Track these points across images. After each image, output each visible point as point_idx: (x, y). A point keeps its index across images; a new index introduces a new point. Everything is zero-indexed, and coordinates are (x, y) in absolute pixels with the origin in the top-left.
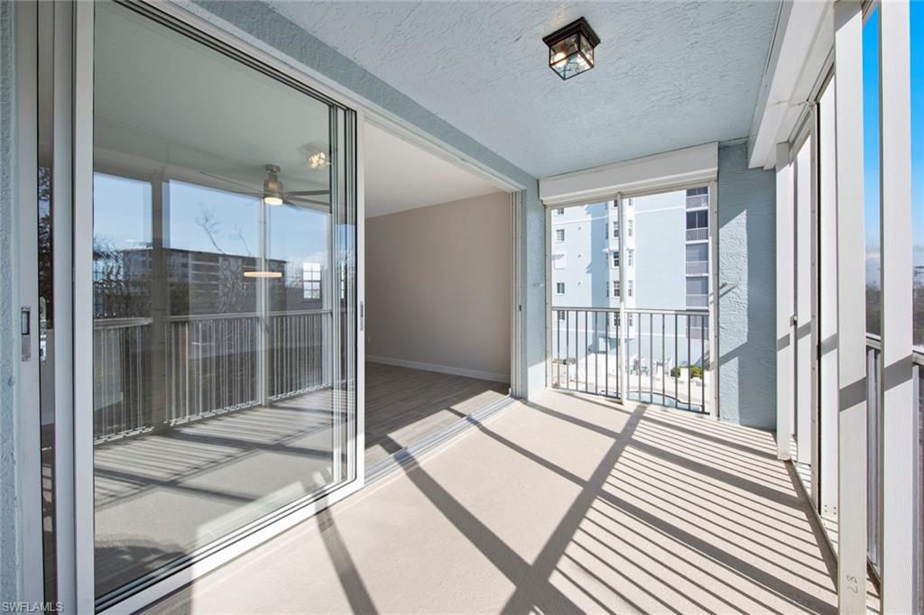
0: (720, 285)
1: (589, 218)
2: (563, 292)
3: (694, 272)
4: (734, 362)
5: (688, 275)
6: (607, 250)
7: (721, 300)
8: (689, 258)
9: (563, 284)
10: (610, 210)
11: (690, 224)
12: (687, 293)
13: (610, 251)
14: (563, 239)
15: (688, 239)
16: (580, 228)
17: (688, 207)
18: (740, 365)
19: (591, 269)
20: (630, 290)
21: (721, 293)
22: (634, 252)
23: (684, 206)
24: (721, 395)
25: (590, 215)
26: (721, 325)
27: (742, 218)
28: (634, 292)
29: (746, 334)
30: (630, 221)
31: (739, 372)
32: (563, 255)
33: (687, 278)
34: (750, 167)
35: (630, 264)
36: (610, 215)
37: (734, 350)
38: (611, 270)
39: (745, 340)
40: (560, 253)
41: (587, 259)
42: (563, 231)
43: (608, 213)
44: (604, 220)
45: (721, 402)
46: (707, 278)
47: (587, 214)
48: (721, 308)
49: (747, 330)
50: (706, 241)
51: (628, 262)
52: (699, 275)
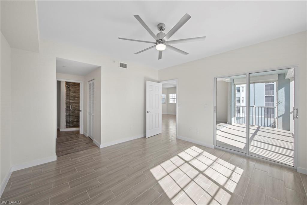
3: (268, 95)
4: (281, 117)
7: (279, 105)
12: (265, 102)
20: (243, 101)
22: (244, 87)
26: (279, 110)
27: (284, 89)
28: (244, 101)
31: (282, 119)
33: (265, 96)
34: (286, 78)
35: (243, 92)
37: (281, 115)
39: (284, 113)
46: (274, 96)
48: (279, 107)
49: (284, 111)
50: (273, 83)
51: (242, 91)
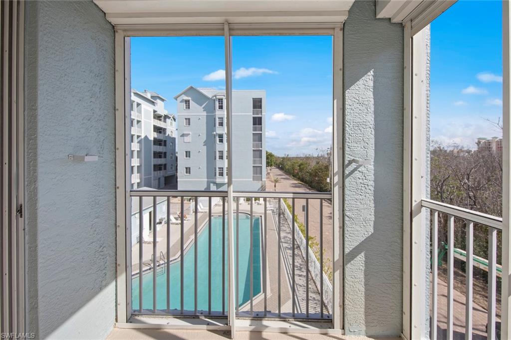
0: (346, 162)
1: (205, 113)
2: (189, 157)
3: (257, 147)
4: (361, 258)
5: (253, 149)
6: (215, 133)
7: (347, 181)
8: (254, 141)
9: (189, 152)
10: (217, 111)
11: (254, 123)
13: (216, 134)
14: (189, 124)
15: (254, 131)
16: (199, 119)
17: (253, 114)
18: (366, 262)
19: (206, 143)
21: (347, 172)
23: (252, 114)
24: (347, 302)
25: (205, 112)
26: (347, 213)
27: (367, 81)
29: (372, 223)
31: (365, 271)
32: (189, 134)
36: (216, 113)
37: (360, 244)
38: (217, 145)
39: (371, 230)
41: (204, 137)
42: (189, 119)
43: (215, 112)
44: (213, 115)
45: (346, 311)
47: (204, 111)
48: (347, 192)
50: (261, 132)
52: (258, 149)
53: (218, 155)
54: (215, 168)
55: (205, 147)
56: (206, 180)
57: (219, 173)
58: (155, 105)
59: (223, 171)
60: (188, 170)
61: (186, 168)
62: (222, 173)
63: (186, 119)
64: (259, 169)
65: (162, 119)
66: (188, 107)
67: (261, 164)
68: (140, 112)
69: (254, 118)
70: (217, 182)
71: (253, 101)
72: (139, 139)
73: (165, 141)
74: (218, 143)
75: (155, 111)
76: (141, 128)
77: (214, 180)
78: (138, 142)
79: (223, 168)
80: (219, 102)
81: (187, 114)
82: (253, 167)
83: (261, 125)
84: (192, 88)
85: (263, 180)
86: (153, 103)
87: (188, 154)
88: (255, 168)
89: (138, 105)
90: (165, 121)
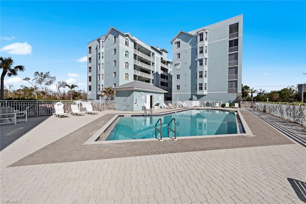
5: (229, 67)
6: (197, 59)
8: (230, 60)
11: (230, 45)
13: (198, 59)
14: (179, 57)
15: (230, 52)
16: (186, 52)
17: (230, 38)
19: (191, 67)
23: (228, 38)
25: (191, 46)
30: (206, 47)
40: (178, 63)
41: (189, 64)
42: (179, 54)
43: (197, 44)
44: (196, 47)
52: (234, 66)
53: (199, 75)
54: (196, 85)
55: (190, 70)
56: (191, 93)
57: (199, 87)
58: (162, 55)
59: (202, 86)
60: (178, 87)
61: (177, 86)
62: (202, 87)
63: (177, 54)
64: (234, 83)
65: (166, 63)
66: (179, 46)
67: (237, 79)
68: (154, 58)
69: (230, 41)
70: (198, 94)
71: (230, 27)
72: (153, 73)
73: (167, 77)
74: (199, 66)
75: (162, 59)
76: (154, 67)
77: (196, 93)
78: (153, 75)
79: (202, 84)
80: (200, 36)
81: (178, 50)
82: (229, 81)
83: (237, 45)
84: (182, 32)
85: (238, 92)
86: (161, 53)
87: (178, 77)
88: (231, 83)
89: (153, 54)
90: (167, 65)
